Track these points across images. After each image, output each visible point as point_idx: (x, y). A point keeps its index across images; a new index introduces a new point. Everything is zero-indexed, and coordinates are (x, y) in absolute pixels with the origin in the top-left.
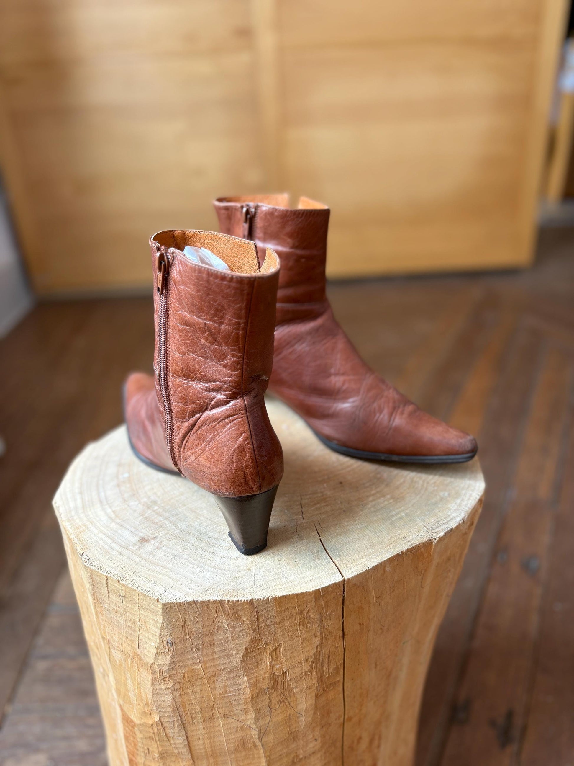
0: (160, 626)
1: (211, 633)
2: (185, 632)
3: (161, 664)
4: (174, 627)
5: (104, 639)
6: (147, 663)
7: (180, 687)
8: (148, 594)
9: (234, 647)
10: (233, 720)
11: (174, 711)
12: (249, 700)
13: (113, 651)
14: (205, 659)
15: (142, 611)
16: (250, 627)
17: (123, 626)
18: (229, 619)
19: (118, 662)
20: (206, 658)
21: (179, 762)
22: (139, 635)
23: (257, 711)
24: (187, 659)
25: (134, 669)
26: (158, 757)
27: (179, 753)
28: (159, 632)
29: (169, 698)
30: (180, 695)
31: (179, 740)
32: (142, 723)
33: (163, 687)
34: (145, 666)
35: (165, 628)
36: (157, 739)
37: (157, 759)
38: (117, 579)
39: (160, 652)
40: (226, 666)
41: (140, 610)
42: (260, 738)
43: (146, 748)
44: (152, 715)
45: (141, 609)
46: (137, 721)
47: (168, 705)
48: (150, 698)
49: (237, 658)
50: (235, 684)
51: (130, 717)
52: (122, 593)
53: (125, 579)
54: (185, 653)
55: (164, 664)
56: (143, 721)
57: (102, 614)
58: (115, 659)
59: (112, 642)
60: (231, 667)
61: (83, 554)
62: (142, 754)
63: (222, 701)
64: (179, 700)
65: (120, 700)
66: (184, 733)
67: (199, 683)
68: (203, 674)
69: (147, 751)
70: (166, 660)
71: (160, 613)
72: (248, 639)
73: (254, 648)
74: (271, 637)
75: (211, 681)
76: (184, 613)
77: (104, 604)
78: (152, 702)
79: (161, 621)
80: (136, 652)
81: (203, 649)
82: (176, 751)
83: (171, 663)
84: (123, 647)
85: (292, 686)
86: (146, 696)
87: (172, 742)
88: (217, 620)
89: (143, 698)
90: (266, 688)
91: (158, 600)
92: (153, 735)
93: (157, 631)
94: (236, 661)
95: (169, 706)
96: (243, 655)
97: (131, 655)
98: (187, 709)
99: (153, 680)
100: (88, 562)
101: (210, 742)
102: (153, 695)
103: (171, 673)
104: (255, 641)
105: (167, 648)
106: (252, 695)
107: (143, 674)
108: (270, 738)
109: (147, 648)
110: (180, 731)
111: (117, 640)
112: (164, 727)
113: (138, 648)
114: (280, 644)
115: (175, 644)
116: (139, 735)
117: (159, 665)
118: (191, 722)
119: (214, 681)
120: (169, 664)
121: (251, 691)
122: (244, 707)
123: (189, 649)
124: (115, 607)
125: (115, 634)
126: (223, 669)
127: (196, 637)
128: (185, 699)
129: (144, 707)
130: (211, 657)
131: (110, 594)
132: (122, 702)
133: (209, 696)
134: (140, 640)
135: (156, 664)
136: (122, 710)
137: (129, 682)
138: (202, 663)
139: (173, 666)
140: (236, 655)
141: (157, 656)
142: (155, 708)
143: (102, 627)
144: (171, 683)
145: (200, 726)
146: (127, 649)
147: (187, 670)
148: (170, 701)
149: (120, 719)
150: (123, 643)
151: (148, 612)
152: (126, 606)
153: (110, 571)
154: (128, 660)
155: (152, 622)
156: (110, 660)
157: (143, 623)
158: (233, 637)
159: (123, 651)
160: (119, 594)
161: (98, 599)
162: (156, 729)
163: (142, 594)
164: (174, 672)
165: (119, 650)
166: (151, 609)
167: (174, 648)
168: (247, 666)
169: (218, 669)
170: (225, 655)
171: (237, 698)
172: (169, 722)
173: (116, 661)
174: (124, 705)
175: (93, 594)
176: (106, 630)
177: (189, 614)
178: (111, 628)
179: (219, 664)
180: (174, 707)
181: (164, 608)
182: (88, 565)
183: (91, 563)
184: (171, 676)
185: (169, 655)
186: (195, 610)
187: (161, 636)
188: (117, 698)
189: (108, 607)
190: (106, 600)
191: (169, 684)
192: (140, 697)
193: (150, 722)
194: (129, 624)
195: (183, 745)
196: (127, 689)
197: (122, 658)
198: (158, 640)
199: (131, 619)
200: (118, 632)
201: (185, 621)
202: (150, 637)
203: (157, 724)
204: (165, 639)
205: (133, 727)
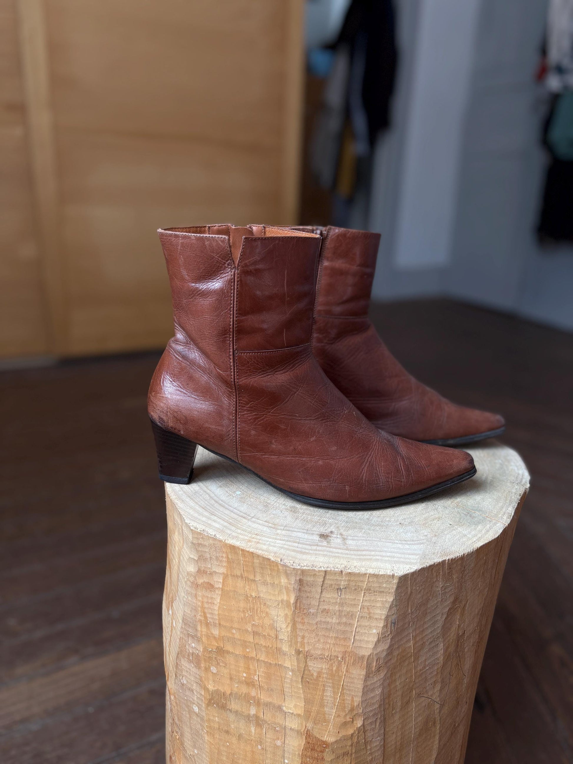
0: (389, 606)
1: (428, 601)
2: (408, 606)
3: (379, 652)
4: (401, 603)
5: (298, 652)
6: (363, 657)
7: (391, 674)
8: (380, 573)
9: (440, 612)
10: (424, 699)
11: (380, 706)
12: (439, 670)
13: (310, 663)
14: (416, 634)
15: (367, 597)
16: (456, 585)
17: (333, 626)
18: (444, 581)
19: (315, 674)
20: (417, 632)
22: (356, 629)
23: (442, 681)
24: (403, 638)
25: (340, 673)
28: (386, 613)
29: (378, 692)
30: (389, 684)
31: (377, 742)
32: (338, 738)
33: (376, 679)
34: (359, 662)
35: (393, 606)
36: (354, 751)
38: (340, 570)
39: (382, 637)
40: (431, 636)
41: (365, 596)
42: (440, 711)
44: (355, 722)
45: (367, 595)
46: (331, 739)
47: (375, 701)
48: (358, 700)
49: (440, 624)
50: (433, 655)
51: (322, 739)
52: (342, 584)
53: (347, 568)
54: (403, 630)
55: (383, 651)
56: (341, 735)
57: (303, 623)
58: (312, 672)
59: (312, 652)
60: (433, 636)
61: (281, 560)
63: (420, 679)
64: (386, 691)
66: (382, 731)
67: (407, 663)
68: (412, 651)
70: (384, 646)
71: (393, 590)
72: (452, 599)
73: (453, 609)
74: (465, 593)
75: (417, 657)
76: (413, 584)
77: (309, 609)
78: (359, 704)
79: (391, 599)
80: (349, 650)
81: (417, 622)
82: (369, 759)
83: (390, 647)
84: (329, 651)
85: (465, 645)
86: (353, 699)
87: (369, 748)
88: (435, 584)
89: (347, 705)
90: (452, 653)
91: (393, 575)
92: (350, 748)
93: (384, 613)
94: (439, 627)
95: (377, 701)
96: (446, 618)
97: (340, 656)
98: (391, 699)
99: (366, 676)
100: (294, 565)
101: (402, 734)
102: (363, 694)
103: (387, 660)
104: (455, 600)
105: (389, 630)
106: (443, 662)
107: (353, 674)
108: (446, 709)
109: (366, 639)
110: (380, 729)
111: (321, 646)
112: (365, 731)
113: (352, 643)
114: (468, 600)
115: (397, 623)
116: (328, 757)
117: (377, 654)
118: (391, 715)
119: (419, 656)
120: (388, 649)
121: (444, 658)
122: (434, 679)
123: (407, 626)
124: (326, 607)
125: (319, 640)
126: (427, 640)
127: (416, 609)
128: (392, 687)
129: (346, 715)
130: (421, 630)
131: (324, 593)
132: (310, 725)
133: (411, 676)
134: (356, 634)
135: (375, 653)
136: (308, 735)
137: (329, 693)
138: (414, 638)
139: (390, 651)
140: (440, 620)
141: (377, 643)
142: (361, 711)
143: (299, 639)
144: (384, 672)
145: (397, 717)
146: (335, 651)
147: (400, 651)
148: (378, 695)
149: (297, 753)
150: (330, 647)
151: (376, 595)
152: (345, 599)
153: (326, 566)
154: (334, 665)
155: (378, 605)
156: (302, 678)
157: (366, 610)
158: (442, 600)
159: (327, 657)
160: (337, 587)
161: (302, 606)
162: (356, 737)
163: (374, 575)
164: (390, 657)
165: (322, 658)
166: (381, 590)
167: (396, 627)
168: (445, 629)
169: (424, 641)
170: (432, 624)
171: (432, 670)
172: (371, 723)
173: (312, 675)
174: (313, 728)
175: (296, 602)
176: (306, 641)
177: (416, 584)
178: (313, 635)
179: (426, 635)
180: (381, 700)
181: (398, 583)
182: (299, 567)
183: (299, 565)
184: (386, 663)
185: (390, 637)
186: (422, 579)
187: (387, 617)
188: (302, 724)
189: (315, 611)
190: (315, 603)
191: (382, 674)
192: (341, 706)
193: (351, 731)
194: (344, 620)
195: (378, 748)
196: (322, 705)
197: (324, 667)
198: (381, 624)
199: (348, 613)
200: (325, 636)
201: (411, 593)
202: (372, 625)
203: (359, 730)
204: (390, 620)
205: (322, 752)
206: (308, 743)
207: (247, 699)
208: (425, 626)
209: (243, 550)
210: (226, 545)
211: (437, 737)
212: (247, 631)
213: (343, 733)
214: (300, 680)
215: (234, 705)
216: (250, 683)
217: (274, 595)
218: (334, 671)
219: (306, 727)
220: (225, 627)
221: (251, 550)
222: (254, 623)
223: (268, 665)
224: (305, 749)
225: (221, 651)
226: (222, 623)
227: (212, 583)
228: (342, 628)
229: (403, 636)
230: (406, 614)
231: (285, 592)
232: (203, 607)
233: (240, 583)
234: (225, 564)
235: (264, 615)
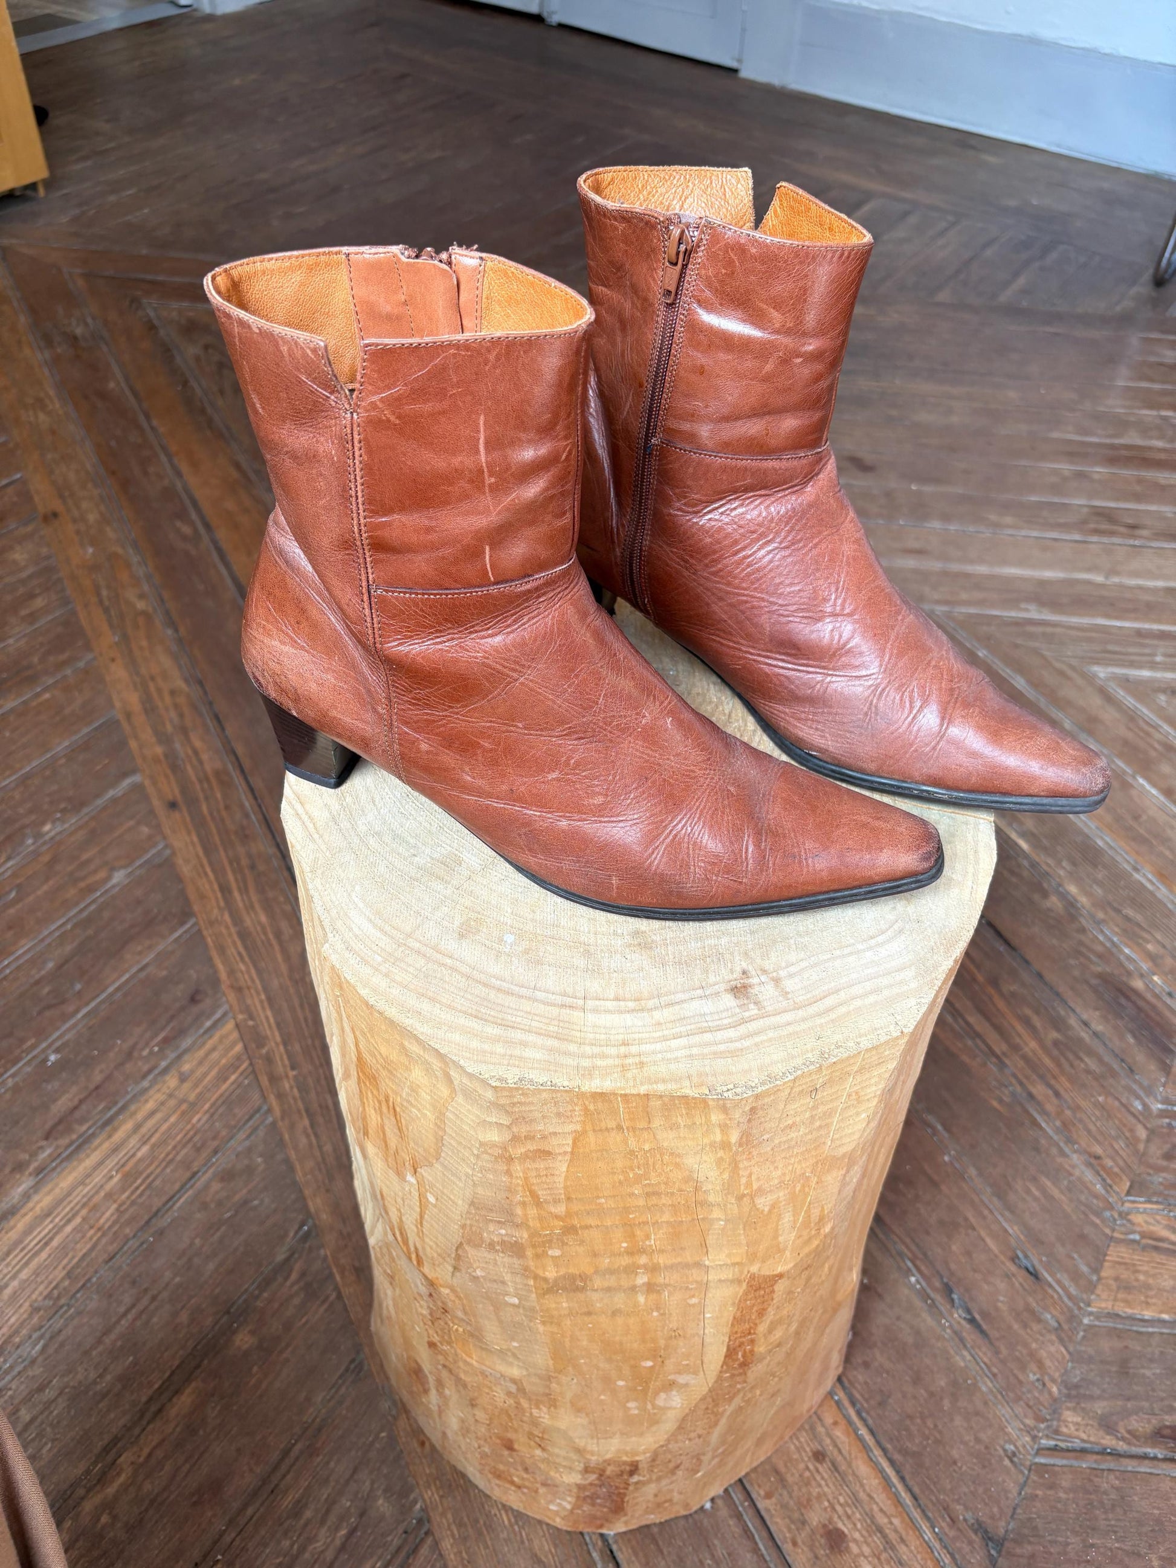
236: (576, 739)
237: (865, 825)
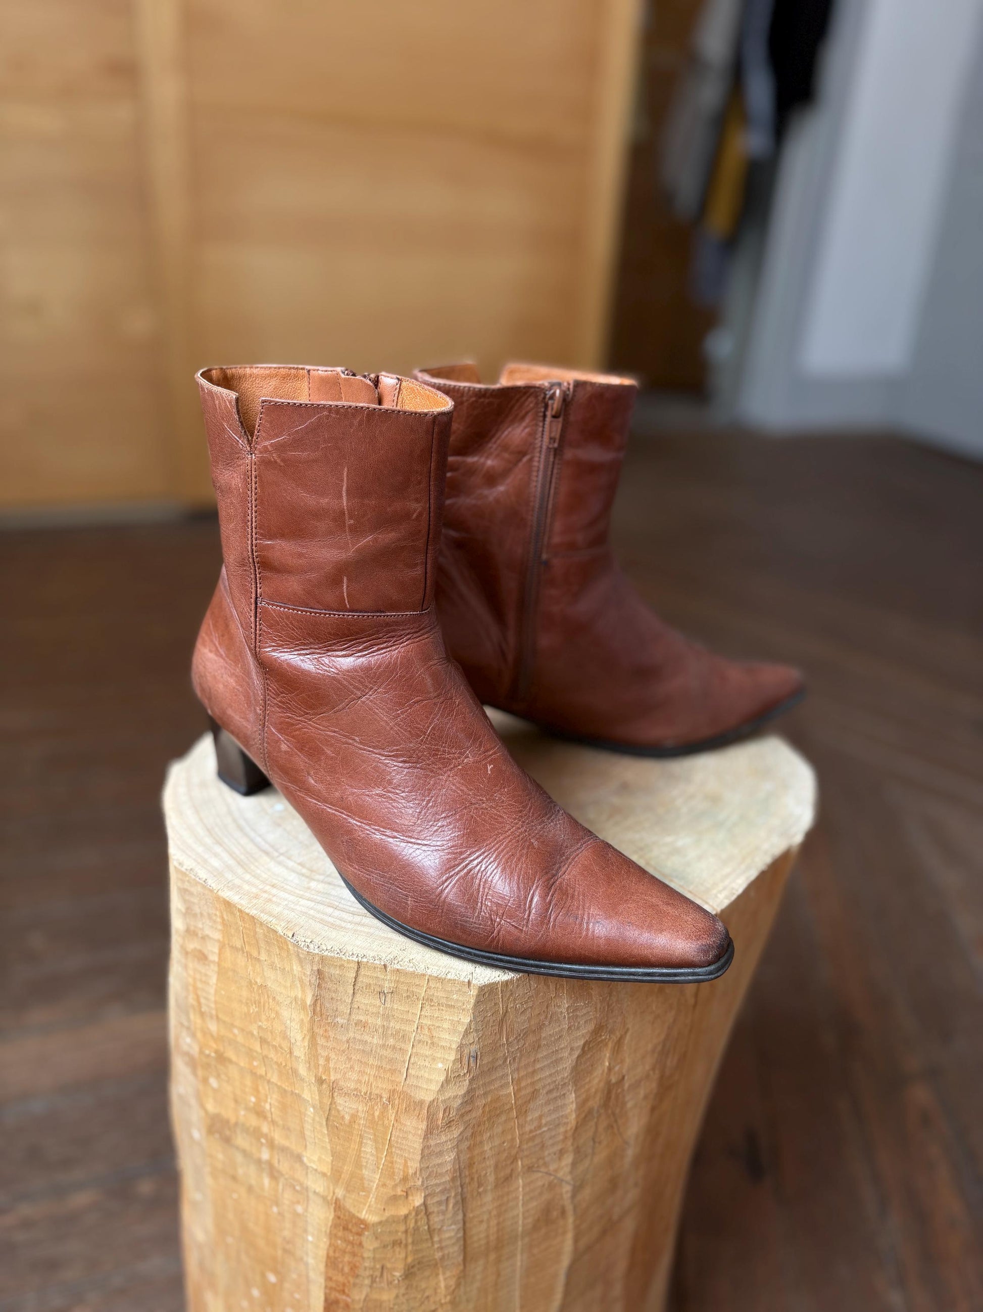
0: (463, 1030)
1: (541, 1027)
2: (501, 1032)
3: (449, 1098)
4: (486, 1027)
5: (320, 1081)
6: (421, 1103)
7: (473, 1133)
8: (449, 977)
9: (567, 1046)
10: (540, 1174)
11: (453, 1179)
12: (570, 1134)
13: (339, 1100)
14: (520, 1076)
15: (427, 1011)
16: (599, 1006)
17: (374, 1049)
18: (571, 998)
19: (347, 1117)
20: (522, 1073)
21: (437, 1275)
22: (410, 1057)
23: (577, 1150)
24: (493, 1080)
25: (386, 1122)
26: (401, 1276)
27: (442, 1258)
28: (459, 1041)
29: (449, 1157)
30: (469, 1148)
31: (450, 1232)
32: (384, 1219)
33: (444, 1138)
34: (415, 1109)
35: (472, 1030)
36: (410, 1240)
37: (396, 1282)
38: (383, 963)
39: (453, 1076)
40: (549, 1081)
41: (424, 1009)
42: (573, 1196)
43: (378, 1266)
44: (410, 1198)
45: (428, 1007)
46: (373, 1219)
47: (444, 1171)
48: (414, 1165)
49: (568, 1063)
50: (556, 1110)
51: (359, 1215)
52: (387, 986)
53: (396, 962)
54: (492, 1069)
55: (455, 1097)
56: (387, 1214)
57: (327, 1038)
58: (342, 1113)
59: (341, 1083)
60: (555, 1081)
61: (293, 936)
62: (367, 1282)
63: (530, 1144)
64: (464, 1157)
65: (337, 1191)
66: (460, 1217)
67: (503, 1118)
68: (513, 1102)
69: (378, 1273)
70: (459, 1090)
71: (470, 1006)
72: (591, 1027)
73: (594, 1042)
74: (620, 1019)
75: (522, 1111)
76: (508, 999)
77: (335, 1017)
78: (416, 1173)
79: (466, 1019)
80: (399, 1089)
81: (520, 1059)
82: (438, 1255)
83: (468, 1092)
84: (367, 1086)
85: (627, 1098)
86: (406, 1162)
87: (436, 1239)
88: (554, 1001)
89: (396, 1170)
90: (596, 1108)
91: (469, 982)
92: (404, 1235)
93: (455, 1039)
94: (566, 1068)
95: (447, 1171)
96: (578, 1057)
97: (385, 1096)
98: (474, 1171)
99: (426, 1132)
100: (311, 946)
101: (498, 1224)
102: (422, 1158)
103: (463, 1111)
104: (599, 1029)
105: (466, 1066)
106: (577, 1123)
107: (405, 1125)
108: (587, 1194)
109: (426, 1075)
110: (455, 1214)
111: (354, 1076)
112: (428, 1213)
113: (403, 1080)
114: (628, 1030)
115: (481, 1057)
116: (370, 1244)
117: (445, 1101)
118: (475, 1194)
119: (526, 1110)
120: (465, 1095)
121: (578, 1116)
122: (559, 1147)
123: (500, 1062)
124: (362, 1018)
125: (352, 1067)
126: (544, 1087)
127: (516, 1038)
128: (476, 1152)
129: (395, 1186)
130: (530, 1070)
131: (357, 996)
132: (340, 1192)
133: (513, 1139)
134: (410, 1065)
135: (440, 1099)
136: (338, 1206)
137: (369, 1148)
138: (515, 1082)
139: (470, 1098)
140: (567, 1058)
141: (445, 1085)
142: (419, 1183)
143: (322, 1062)
144: (459, 1129)
145: (488, 1197)
146: (378, 1087)
147: (489, 1100)
148: (450, 1162)
149: (323, 1229)
150: (369, 1079)
151: (442, 1010)
152: (392, 1009)
153: (361, 953)
154: (376, 1108)
155: (446, 1025)
156: (327, 1119)
157: (426, 1032)
158: (570, 1028)
159: (365, 1094)
160: (379, 990)
161: (324, 1011)
162: (413, 1221)
163: (438, 979)
164: (468, 1108)
165: (356, 1094)
166: (449, 1003)
167: (478, 1064)
168: (579, 1073)
169: (537, 1088)
170: (552, 1062)
171: (553, 1133)
172: (439, 1203)
173: (343, 1118)
174: (345, 1197)
175: (315, 1004)
176: (332, 1065)
177: (515, 1000)
178: (343, 1058)
179: (540, 1079)
180: (455, 1171)
181: (478, 996)
182: (317, 951)
183: (319, 947)
184: (462, 1116)
185: (467, 1077)
186: (526, 992)
187: (461, 1047)
188: (329, 1188)
189: (345, 1021)
190: (344, 1009)
191: (455, 1132)
192: (389, 1171)
193: (403, 1211)
194: (391, 1041)
195: (453, 1241)
196: (358, 1164)
197: (360, 1108)
198: (452, 1057)
199: (398, 1032)
200: (361, 1062)
201: (506, 1013)
202: (435, 1055)
203: (417, 1211)
204: (466, 1051)
205: (359, 1234)
206: (339, 1218)
207: (256, 1134)
208: (538, 1066)
209: (240, 911)
210: (218, 898)
211: (570, 1236)
212: (252, 1034)
213: (391, 1212)
214: (324, 1123)
215: (241, 1140)
216: (260, 1113)
217: (285, 987)
218: (376, 1117)
219: (334, 1193)
220: (224, 1022)
221: (253, 912)
222: (260, 1023)
223: (283, 1092)
224: (335, 1226)
225: (221, 1058)
226: (220, 1016)
227: (206, 952)
228: (387, 1053)
229: (494, 1078)
230: (498, 1045)
231: (299, 985)
232: (196, 989)
233: (241, 960)
234: (220, 927)
235: (273, 1015)
236: (401, 762)
237: (652, 906)
